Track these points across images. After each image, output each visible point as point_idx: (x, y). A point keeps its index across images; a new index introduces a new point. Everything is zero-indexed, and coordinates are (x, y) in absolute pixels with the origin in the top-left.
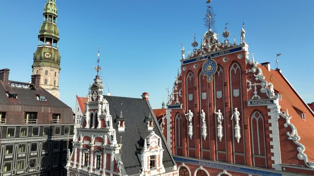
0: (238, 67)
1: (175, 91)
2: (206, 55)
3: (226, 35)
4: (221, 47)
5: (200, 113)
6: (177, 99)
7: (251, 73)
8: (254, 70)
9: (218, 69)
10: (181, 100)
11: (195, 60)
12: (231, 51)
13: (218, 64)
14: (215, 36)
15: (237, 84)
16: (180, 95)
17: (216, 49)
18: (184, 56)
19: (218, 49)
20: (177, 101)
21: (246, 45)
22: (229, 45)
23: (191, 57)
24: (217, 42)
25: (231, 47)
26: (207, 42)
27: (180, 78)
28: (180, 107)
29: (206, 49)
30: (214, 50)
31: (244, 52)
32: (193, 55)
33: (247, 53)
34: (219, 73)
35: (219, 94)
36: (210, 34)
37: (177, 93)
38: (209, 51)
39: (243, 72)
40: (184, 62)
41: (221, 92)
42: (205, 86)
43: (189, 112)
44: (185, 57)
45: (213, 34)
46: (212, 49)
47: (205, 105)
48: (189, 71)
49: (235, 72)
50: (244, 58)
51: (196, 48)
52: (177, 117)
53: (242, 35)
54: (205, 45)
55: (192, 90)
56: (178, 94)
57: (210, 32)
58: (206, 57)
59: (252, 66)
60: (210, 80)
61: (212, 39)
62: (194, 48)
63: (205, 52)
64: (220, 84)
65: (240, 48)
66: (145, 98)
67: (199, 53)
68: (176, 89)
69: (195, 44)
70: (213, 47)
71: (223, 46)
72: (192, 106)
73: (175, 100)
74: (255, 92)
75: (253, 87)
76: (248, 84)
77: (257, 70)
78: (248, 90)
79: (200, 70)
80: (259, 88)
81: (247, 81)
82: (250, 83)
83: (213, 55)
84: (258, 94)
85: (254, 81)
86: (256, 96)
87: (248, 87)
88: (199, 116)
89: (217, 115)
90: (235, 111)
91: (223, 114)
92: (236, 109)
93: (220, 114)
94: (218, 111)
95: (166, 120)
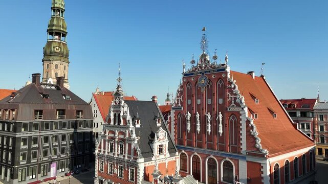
0: (222, 82)
1: (178, 97)
2: (200, 72)
3: (215, 58)
4: (211, 67)
5: (195, 114)
6: (179, 103)
7: (231, 88)
8: (233, 86)
9: (209, 83)
10: (182, 103)
11: (192, 74)
12: (218, 70)
13: (209, 80)
14: (208, 58)
15: (222, 95)
16: (181, 100)
18: (185, 70)
19: (210, 68)
20: (179, 105)
21: (228, 68)
22: (217, 66)
23: (190, 72)
24: (209, 62)
25: (218, 67)
26: (202, 61)
27: (182, 87)
28: (181, 109)
29: (201, 67)
30: (207, 68)
31: (226, 73)
32: (191, 70)
33: (229, 73)
34: (209, 86)
35: (209, 101)
36: (204, 56)
38: (203, 68)
39: (226, 87)
40: (185, 75)
41: (211, 100)
42: (199, 95)
43: (187, 113)
44: (186, 71)
45: (206, 56)
46: (205, 68)
47: (199, 108)
48: (188, 82)
49: (221, 86)
50: (226, 77)
51: (194, 65)
52: (179, 116)
53: (226, 60)
54: (200, 63)
55: (190, 96)
57: (204, 54)
58: (201, 73)
59: (231, 83)
60: (204, 90)
61: (205, 60)
62: (192, 65)
63: (200, 69)
64: (210, 95)
65: (224, 70)
66: (154, 101)
67: (196, 69)
68: (179, 95)
69: (193, 62)
70: (206, 66)
71: (213, 66)
72: (190, 108)
73: (178, 103)
74: (233, 102)
75: (231, 98)
76: (229, 95)
77: (235, 86)
78: (228, 100)
79: (197, 82)
80: (235, 99)
81: (228, 93)
82: (230, 95)
83: (205, 72)
84: (234, 103)
85: (232, 94)
86: (233, 104)
87: (229, 98)
88: (195, 117)
89: (207, 117)
90: (219, 114)
91: (211, 116)
92: (220, 112)
93: (209, 115)
94: (208, 114)
95: (170, 118)
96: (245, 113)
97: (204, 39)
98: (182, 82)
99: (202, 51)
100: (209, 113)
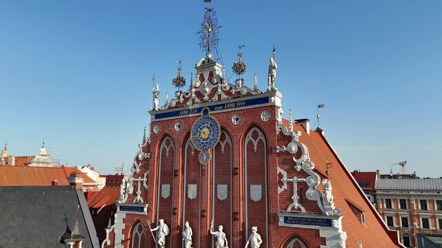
0: (261, 137)
1: (135, 175)
2: (197, 106)
3: (239, 69)
4: (228, 93)
5: (181, 229)
6: (139, 192)
7: (287, 153)
8: (294, 149)
9: (223, 138)
10: (146, 194)
11: (177, 113)
12: (248, 103)
13: (222, 128)
14: (218, 70)
15: (258, 173)
16: (145, 185)
17: (220, 96)
18: (157, 102)
19: (224, 96)
20: (139, 197)
21: (278, 93)
22: (245, 91)
23: (170, 108)
24: (221, 80)
25: (249, 94)
26: (202, 79)
27: (147, 148)
28: (142, 209)
29: (199, 94)
30: (216, 98)
31: (273, 108)
32: (174, 104)
33: (280, 110)
34: (223, 145)
35: (222, 191)
36: (209, 64)
37: (140, 179)
38: (206, 98)
39: (270, 151)
40: (157, 116)
41: (226, 186)
42: (196, 172)
43: (159, 224)
44: (159, 104)
45: (214, 64)
46: (211, 95)
47: (194, 212)
48: (166, 135)
49: (255, 148)
50: (273, 120)
51: (181, 89)
52: (136, 230)
53: (270, 72)
54: (198, 84)
55: (168, 176)
56: (142, 182)
57: (209, 60)
58: (199, 110)
59: (288, 139)
60: (208, 159)
61: (211, 75)
62: (177, 89)
63: (197, 100)
64: (226, 173)
65: (266, 100)
66: (74, 184)
67: (186, 100)
68: (138, 170)
69: (179, 82)
70: (214, 91)
71: (233, 91)
72: (167, 211)
73: (135, 194)
74: (295, 197)
75: (291, 184)
76: (281, 176)
77: (300, 149)
78: (280, 190)
79: (188, 136)
80: (303, 188)
81: (279, 170)
82: (284, 173)
83: (212, 108)
84: (301, 201)
85: (292, 171)
86: (296, 204)
87: (281, 184)
88: (180, 236)
89: (216, 239)
90: (250, 232)
91: (227, 237)
92: (255, 229)
93: (221, 236)
94: (216, 229)
95: (113, 234)
96: (338, 237)
97: (209, 22)
98: (148, 136)
99: (205, 52)
100: (221, 228)
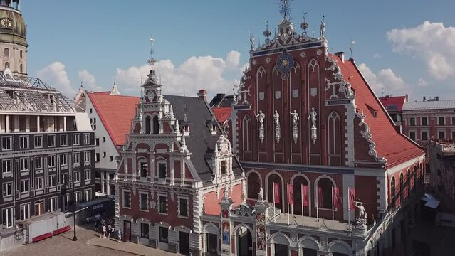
0: (317, 63)
1: (242, 89)
2: (279, 48)
3: (304, 26)
4: (298, 40)
6: (245, 98)
7: (330, 71)
8: (334, 68)
9: (295, 65)
10: (249, 99)
11: (267, 52)
12: (310, 45)
13: (295, 60)
14: (292, 27)
15: (315, 82)
16: (249, 94)
17: (293, 42)
19: (295, 42)
20: (245, 101)
21: (326, 40)
22: (308, 39)
23: (262, 49)
24: (294, 33)
25: (310, 41)
26: (282, 32)
27: (248, 74)
28: (248, 107)
29: (280, 41)
30: (291, 43)
31: (323, 48)
32: (265, 47)
33: (327, 49)
34: (295, 69)
35: (295, 93)
36: (286, 23)
37: (245, 91)
38: (285, 43)
39: (322, 70)
40: (254, 54)
41: (297, 90)
42: (279, 84)
43: (259, 113)
44: (255, 48)
45: (289, 23)
46: (288, 41)
47: (279, 104)
48: (260, 65)
49: (313, 70)
50: (323, 54)
51: (269, 38)
52: (245, 119)
53: (322, 28)
54: (280, 35)
55: (266, 87)
56: (247, 93)
57: (286, 21)
58: (281, 50)
59: (331, 64)
60: (286, 77)
61: (288, 29)
62: (266, 38)
63: (279, 44)
65: (320, 44)
66: (203, 97)
67: (272, 44)
68: (244, 86)
69: (267, 34)
70: (290, 39)
71: (301, 39)
72: (264, 106)
73: (243, 99)
74: (334, 92)
75: (332, 86)
76: (327, 82)
77: (336, 69)
78: (326, 90)
79: (274, 64)
80: (337, 87)
81: (326, 79)
82: (329, 81)
83: (289, 49)
84: (336, 94)
85: (332, 79)
86: (334, 95)
87: (327, 86)
89: (293, 116)
90: (311, 111)
91: (299, 115)
92: (313, 109)
93: (295, 115)
94: (293, 112)
96: (352, 107)
98: (248, 66)
99: (283, 16)
100: (295, 111)
